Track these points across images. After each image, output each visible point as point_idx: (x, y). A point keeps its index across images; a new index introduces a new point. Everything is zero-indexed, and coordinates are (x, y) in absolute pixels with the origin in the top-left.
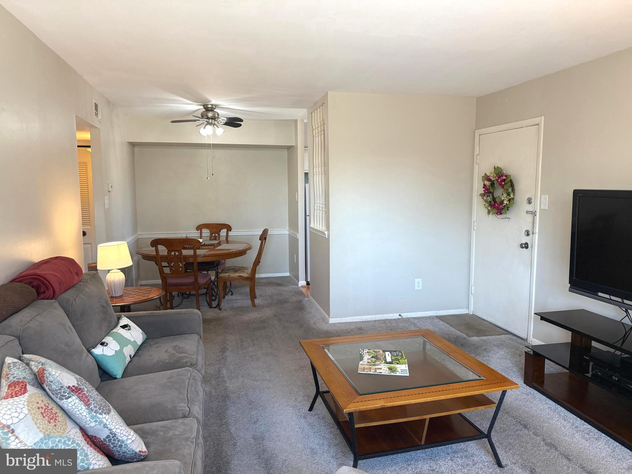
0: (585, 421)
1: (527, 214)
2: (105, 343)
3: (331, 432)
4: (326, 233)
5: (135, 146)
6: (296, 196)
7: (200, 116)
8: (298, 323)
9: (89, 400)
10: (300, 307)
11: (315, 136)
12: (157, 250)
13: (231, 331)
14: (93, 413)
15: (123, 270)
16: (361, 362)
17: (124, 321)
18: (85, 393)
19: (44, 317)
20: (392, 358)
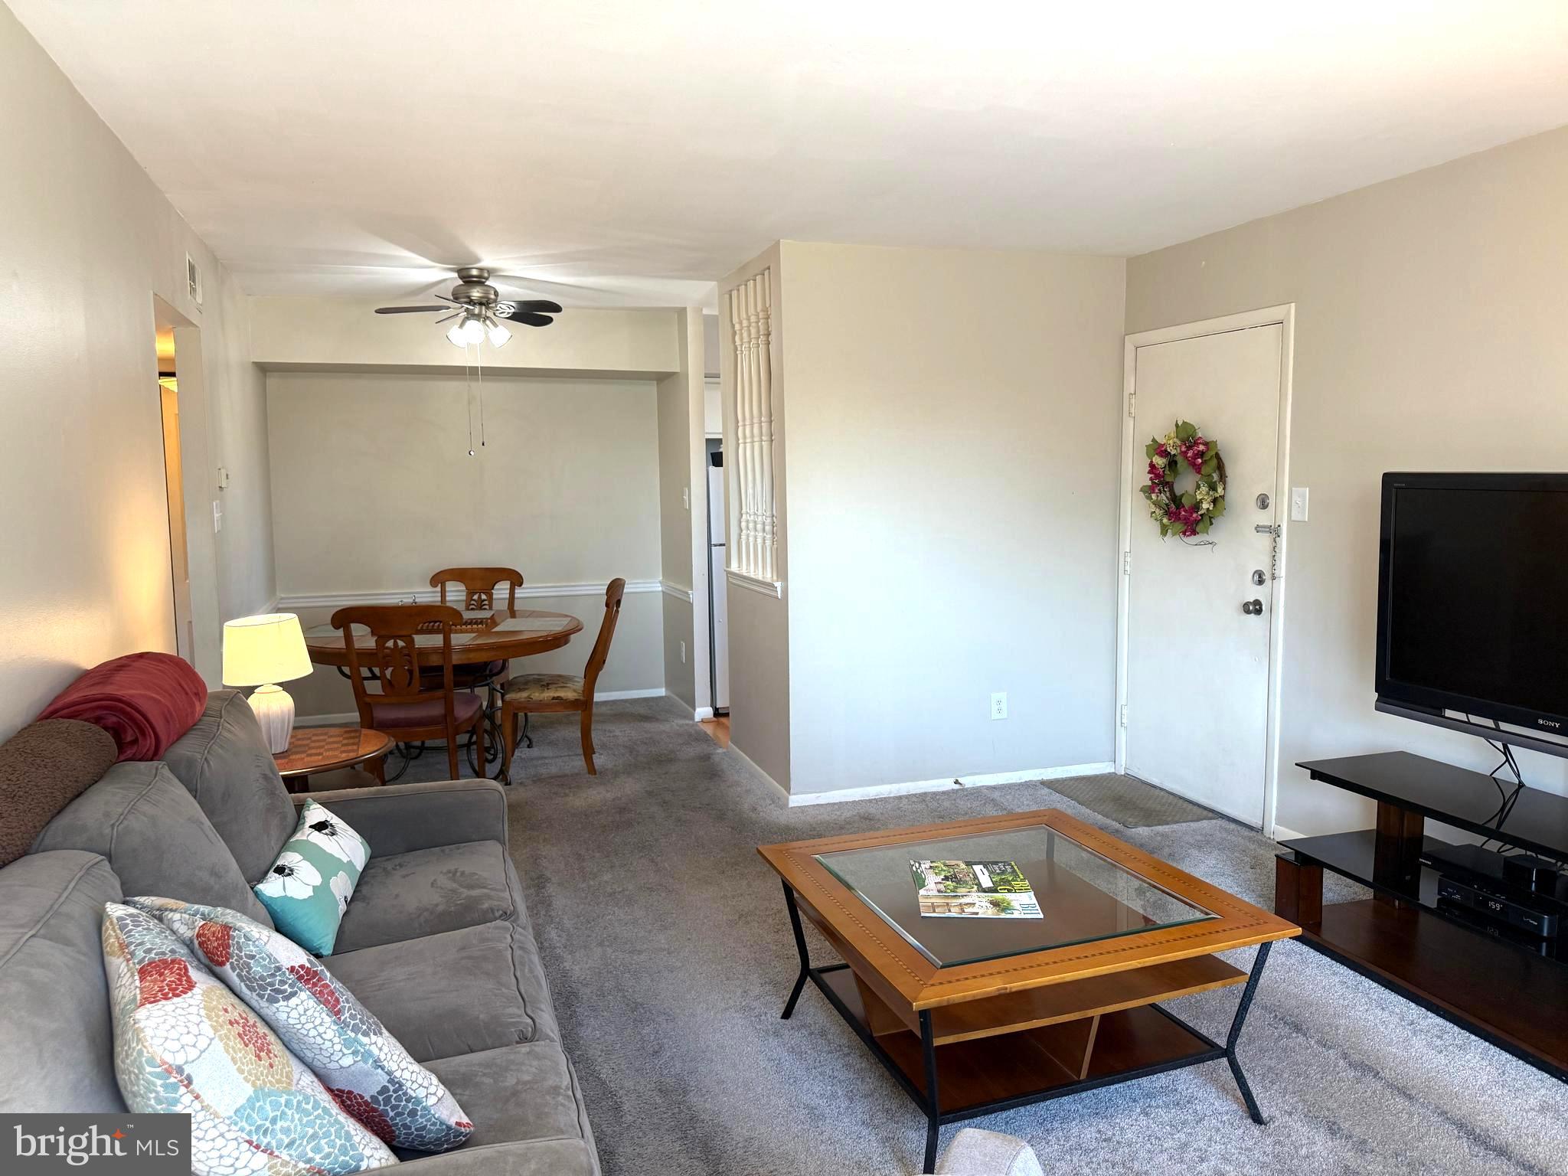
0: (1428, 1009)
1: (1258, 532)
2: (285, 869)
3: (848, 1066)
4: (778, 585)
5: (268, 374)
6: (686, 498)
7: (452, 298)
8: (712, 809)
9: (337, 1001)
10: (710, 771)
11: (739, 349)
12: (348, 637)
13: (547, 836)
14: (349, 1032)
15: (287, 686)
16: (922, 892)
17: (316, 813)
18: (326, 983)
19: (154, 804)
20: (994, 880)
